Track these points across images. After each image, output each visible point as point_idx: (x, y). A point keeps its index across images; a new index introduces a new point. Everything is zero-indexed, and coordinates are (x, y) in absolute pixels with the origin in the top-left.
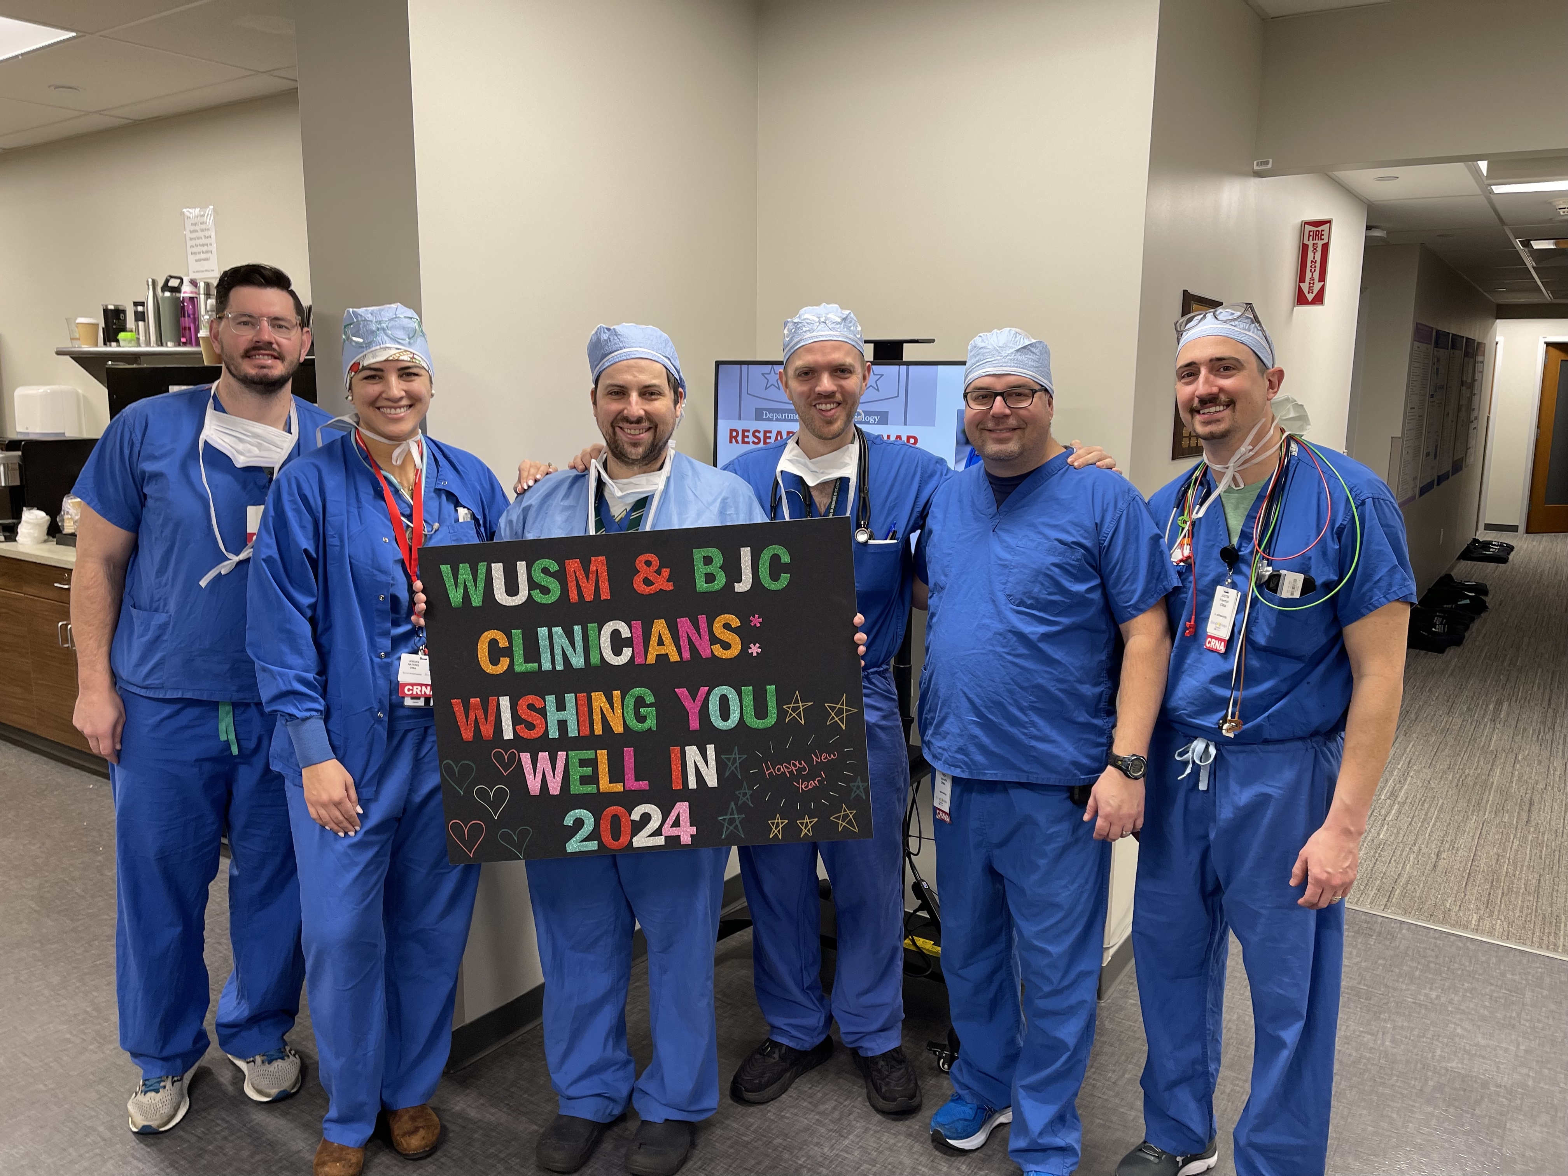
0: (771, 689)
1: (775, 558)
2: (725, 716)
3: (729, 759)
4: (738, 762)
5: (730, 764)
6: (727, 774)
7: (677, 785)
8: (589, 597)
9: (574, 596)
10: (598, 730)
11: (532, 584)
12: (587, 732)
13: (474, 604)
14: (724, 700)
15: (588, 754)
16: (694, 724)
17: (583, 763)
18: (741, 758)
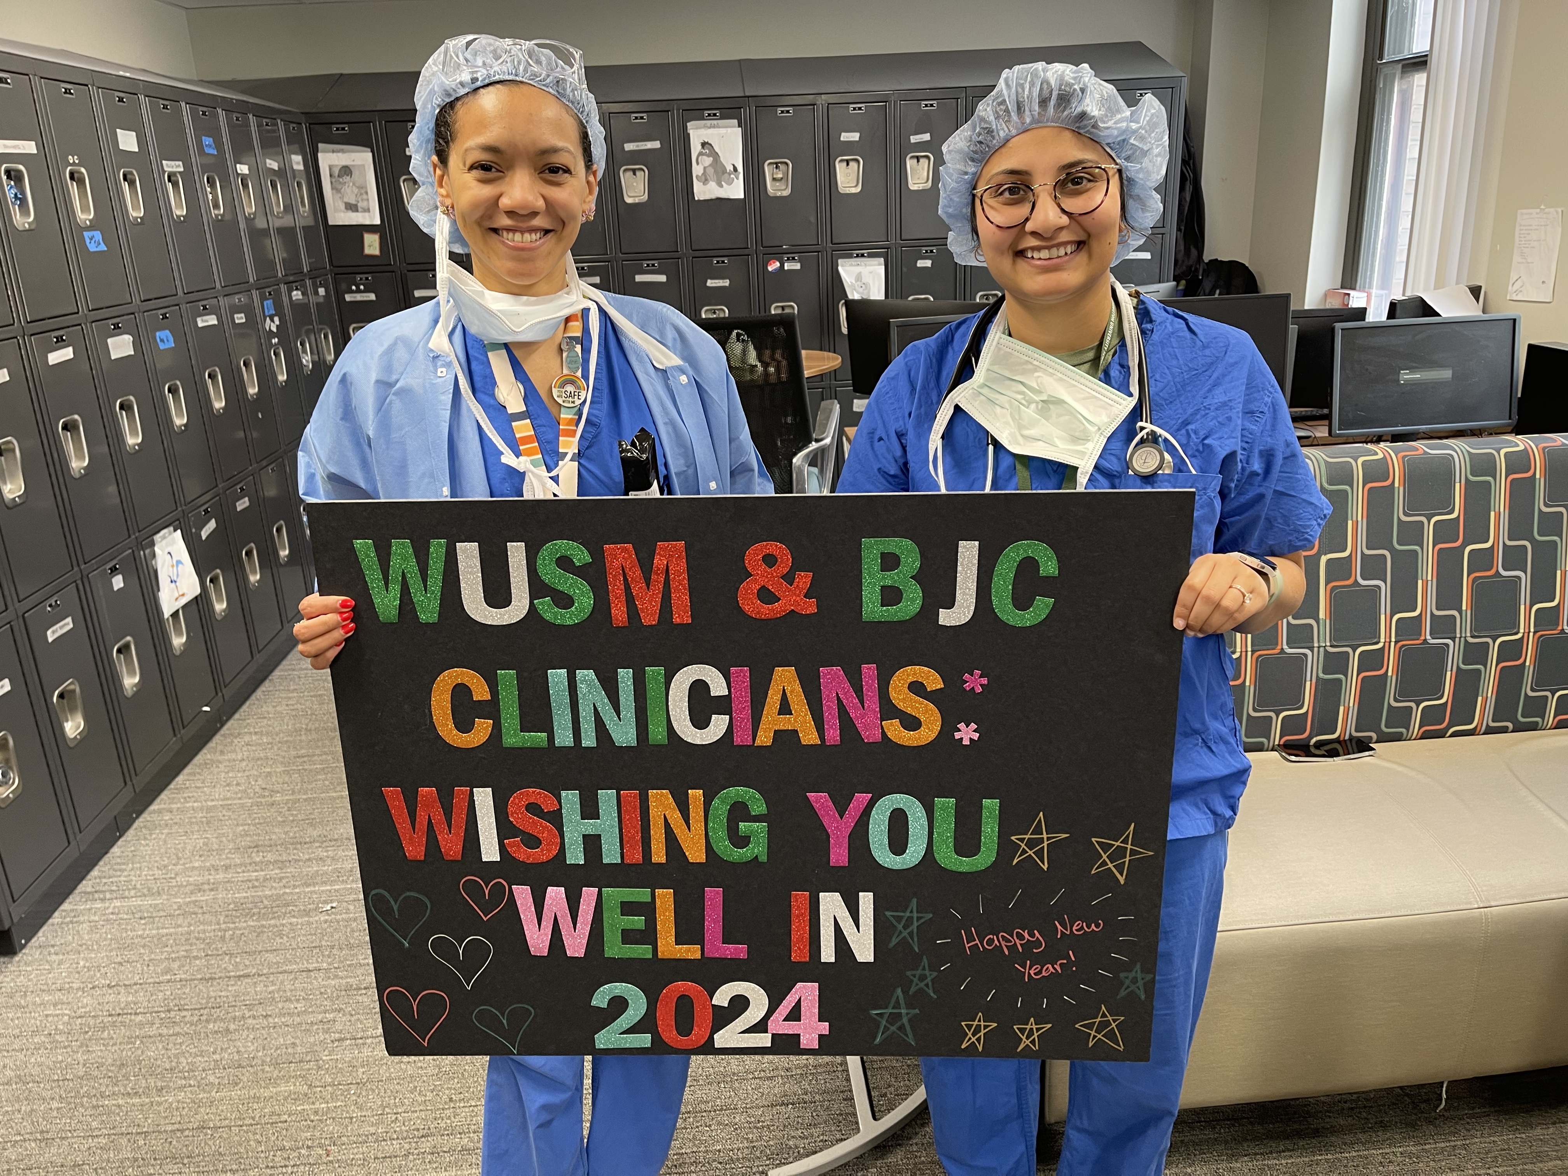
0: (991, 805)
1: (1028, 566)
2: (898, 844)
3: (899, 919)
4: (916, 924)
5: (900, 927)
6: (894, 941)
7: (799, 954)
8: (649, 619)
9: (619, 613)
10: (659, 856)
11: (537, 587)
12: (637, 857)
13: (423, 617)
14: (898, 820)
15: (642, 895)
16: (839, 855)
17: (628, 908)
18: (921, 918)
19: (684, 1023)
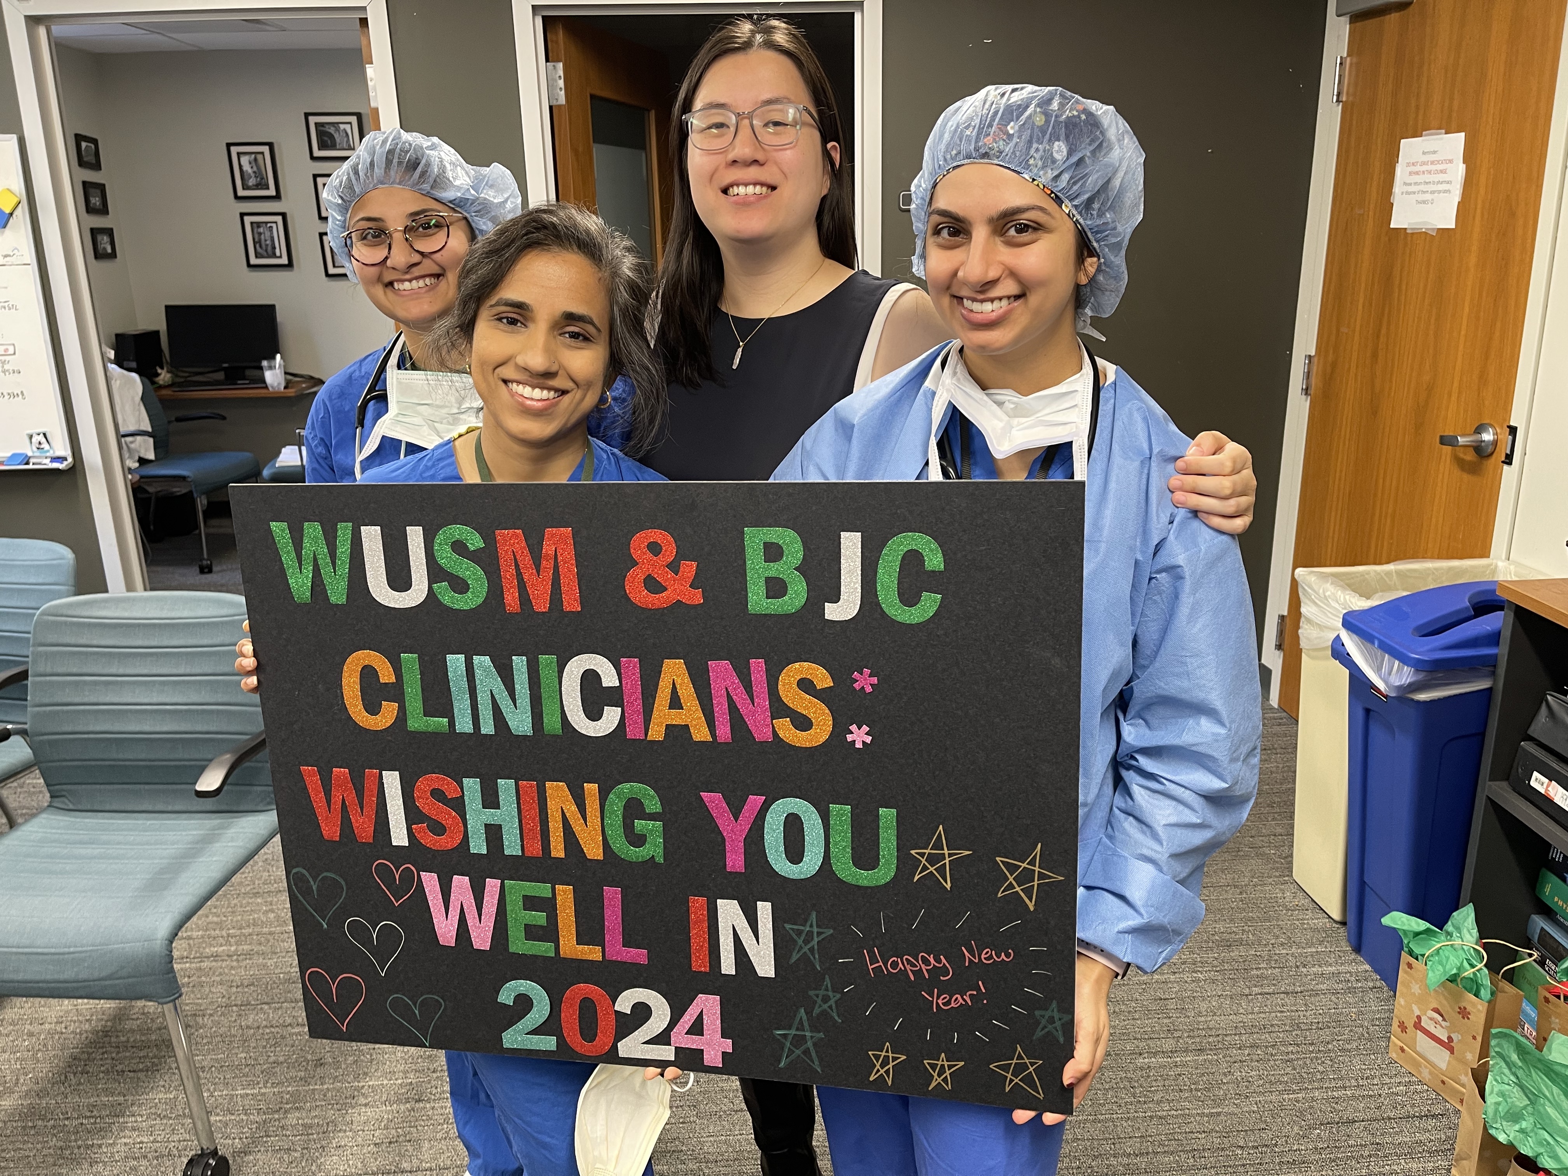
0: (887, 815)
1: (913, 559)
2: (795, 853)
3: (799, 933)
4: (816, 940)
5: (800, 942)
6: (795, 957)
7: (699, 964)
8: (541, 605)
9: (511, 599)
10: (558, 850)
11: (435, 572)
12: (538, 851)
13: (333, 599)
14: (793, 825)
15: (542, 890)
16: (735, 861)
17: (531, 903)
18: (822, 933)
19: (589, 1030)
